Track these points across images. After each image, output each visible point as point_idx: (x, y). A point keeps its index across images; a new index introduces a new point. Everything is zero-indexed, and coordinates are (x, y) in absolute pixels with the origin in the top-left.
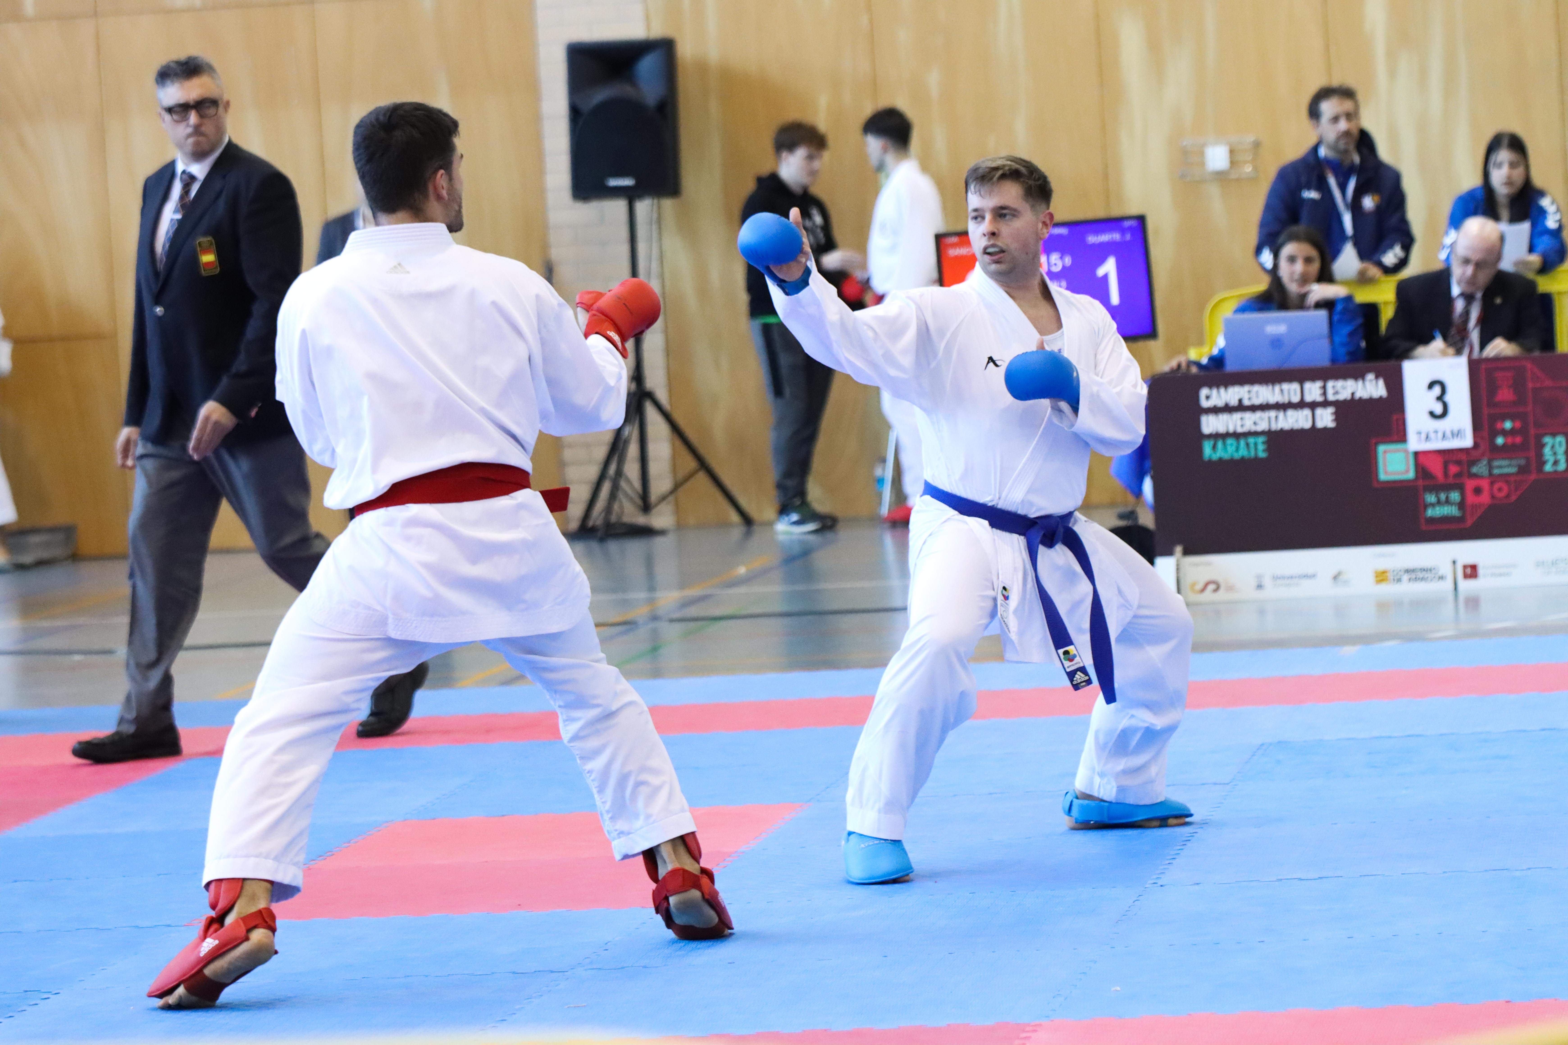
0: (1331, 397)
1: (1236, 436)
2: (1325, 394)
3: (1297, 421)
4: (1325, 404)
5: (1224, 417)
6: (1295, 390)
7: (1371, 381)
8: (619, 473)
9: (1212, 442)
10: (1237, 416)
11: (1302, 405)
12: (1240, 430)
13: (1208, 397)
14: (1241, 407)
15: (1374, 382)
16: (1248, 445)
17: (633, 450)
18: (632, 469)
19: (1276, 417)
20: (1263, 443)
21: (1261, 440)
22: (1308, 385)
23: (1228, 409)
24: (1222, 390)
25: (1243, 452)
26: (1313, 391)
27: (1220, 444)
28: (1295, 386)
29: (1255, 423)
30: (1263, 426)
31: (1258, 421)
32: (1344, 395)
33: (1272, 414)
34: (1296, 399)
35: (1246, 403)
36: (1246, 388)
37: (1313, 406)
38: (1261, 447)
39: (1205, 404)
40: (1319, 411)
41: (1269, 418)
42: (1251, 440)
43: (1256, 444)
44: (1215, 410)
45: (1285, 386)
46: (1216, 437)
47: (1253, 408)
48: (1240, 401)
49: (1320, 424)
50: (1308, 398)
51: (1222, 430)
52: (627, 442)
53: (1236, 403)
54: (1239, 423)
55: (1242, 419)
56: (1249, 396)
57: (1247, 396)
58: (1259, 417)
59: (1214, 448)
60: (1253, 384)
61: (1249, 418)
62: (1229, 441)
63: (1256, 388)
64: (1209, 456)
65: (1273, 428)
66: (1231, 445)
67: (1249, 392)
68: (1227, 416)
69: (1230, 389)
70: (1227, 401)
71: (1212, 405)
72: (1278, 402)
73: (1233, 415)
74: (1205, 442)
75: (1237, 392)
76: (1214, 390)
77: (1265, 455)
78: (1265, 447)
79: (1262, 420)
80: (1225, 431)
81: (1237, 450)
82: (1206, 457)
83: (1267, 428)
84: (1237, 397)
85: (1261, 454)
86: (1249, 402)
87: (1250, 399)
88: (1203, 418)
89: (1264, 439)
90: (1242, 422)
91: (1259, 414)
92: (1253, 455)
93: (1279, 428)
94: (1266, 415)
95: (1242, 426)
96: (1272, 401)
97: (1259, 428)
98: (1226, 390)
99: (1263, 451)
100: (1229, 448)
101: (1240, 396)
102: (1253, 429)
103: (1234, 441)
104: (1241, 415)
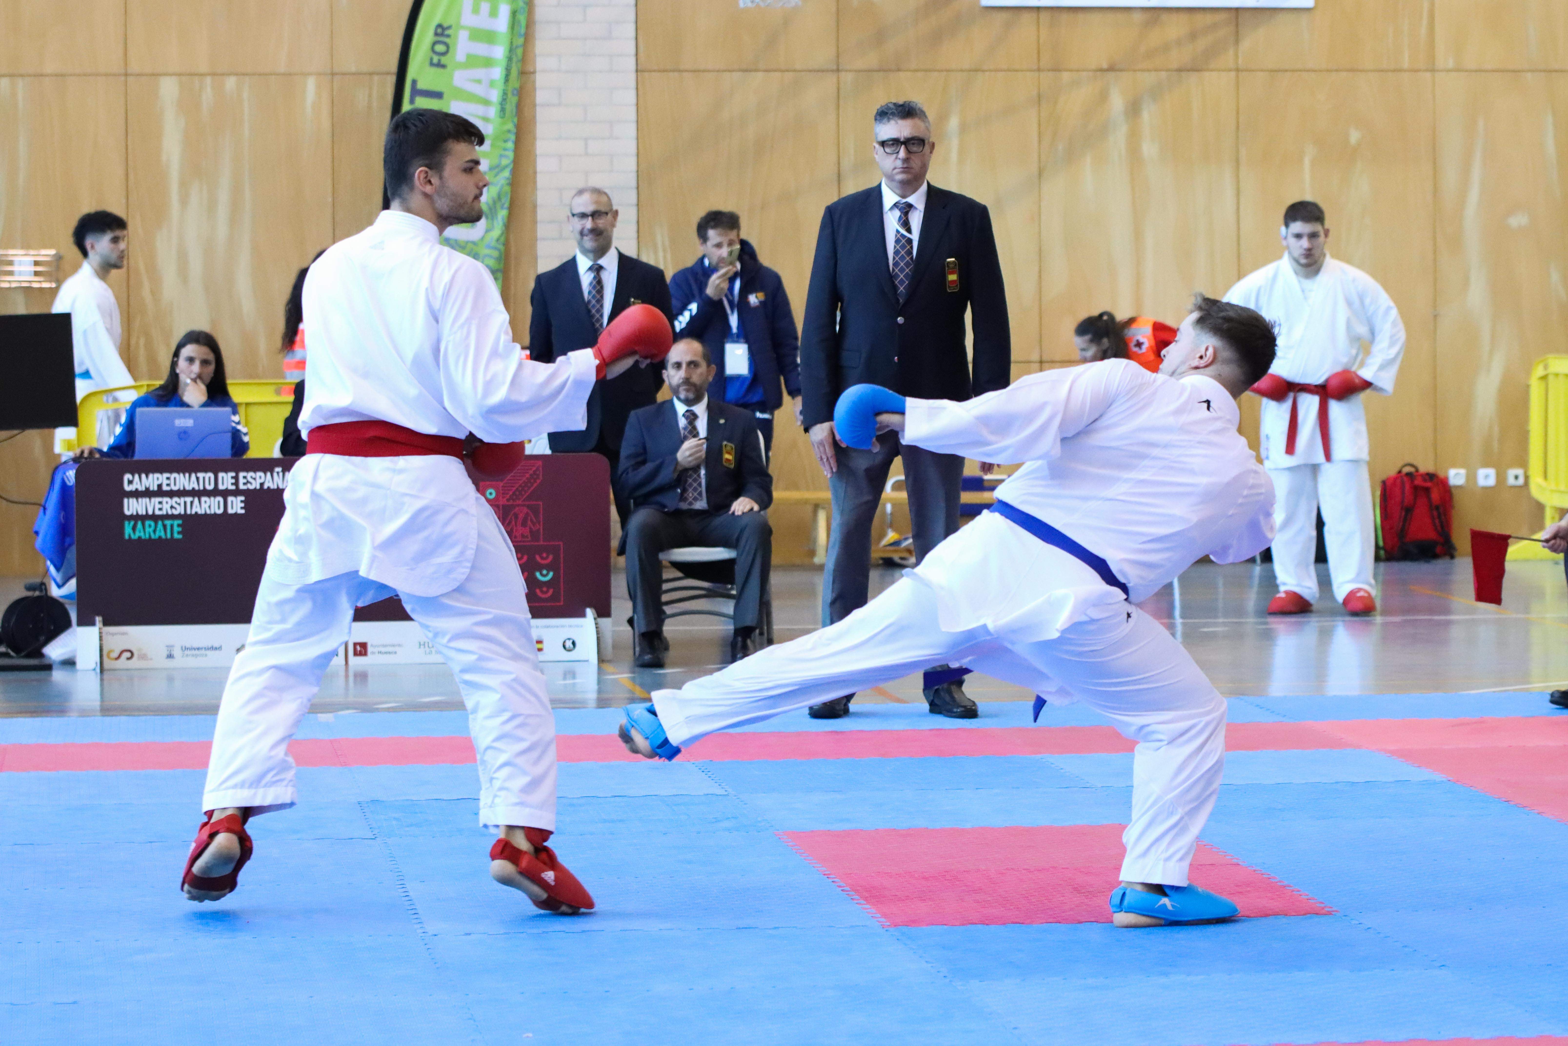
0: (242, 487)
1: (155, 518)
2: (236, 484)
3: (210, 507)
4: (237, 492)
5: (144, 501)
6: (210, 478)
7: (278, 473)
9: (132, 523)
10: (156, 500)
11: (215, 492)
12: (157, 512)
13: (130, 482)
14: (160, 492)
15: (281, 474)
16: (165, 526)
19: (192, 503)
20: (179, 525)
21: (177, 522)
22: (221, 475)
23: (148, 493)
24: (143, 476)
25: (160, 533)
26: (226, 480)
27: (139, 524)
28: (211, 475)
29: (172, 507)
30: (180, 510)
31: (175, 505)
32: (255, 485)
33: (189, 500)
34: (210, 487)
35: (165, 488)
36: (166, 475)
37: (225, 494)
38: (176, 529)
39: (127, 488)
40: (230, 499)
41: (185, 503)
42: (168, 523)
43: (172, 526)
44: (137, 494)
45: (201, 475)
46: (136, 518)
47: (171, 494)
48: (160, 486)
49: (230, 511)
50: (221, 487)
51: (142, 512)
53: (156, 488)
54: (158, 506)
55: (160, 503)
56: (168, 482)
57: (165, 482)
58: (176, 502)
59: (134, 528)
60: (171, 472)
61: (167, 503)
62: (147, 523)
63: (175, 475)
64: (130, 536)
65: (189, 512)
66: (150, 526)
67: (168, 478)
68: (148, 500)
69: (151, 476)
70: (147, 486)
71: (134, 489)
72: (193, 489)
73: (153, 500)
74: (126, 523)
75: (158, 479)
76: (137, 476)
77: (180, 536)
78: (180, 529)
79: (179, 504)
80: (144, 513)
81: (155, 531)
82: (127, 537)
83: (183, 512)
84: (156, 483)
85: (177, 536)
86: (168, 488)
87: (168, 485)
88: (126, 500)
89: (180, 522)
90: (160, 506)
91: (176, 499)
92: (169, 536)
93: (193, 512)
94: (182, 500)
95: (160, 509)
96: (189, 487)
97: (176, 512)
98: (147, 477)
99: (179, 533)
100: (147, 529)
101: (159, 482)
102: (170, 513)
103: (152, 524)
104: (160, 499)
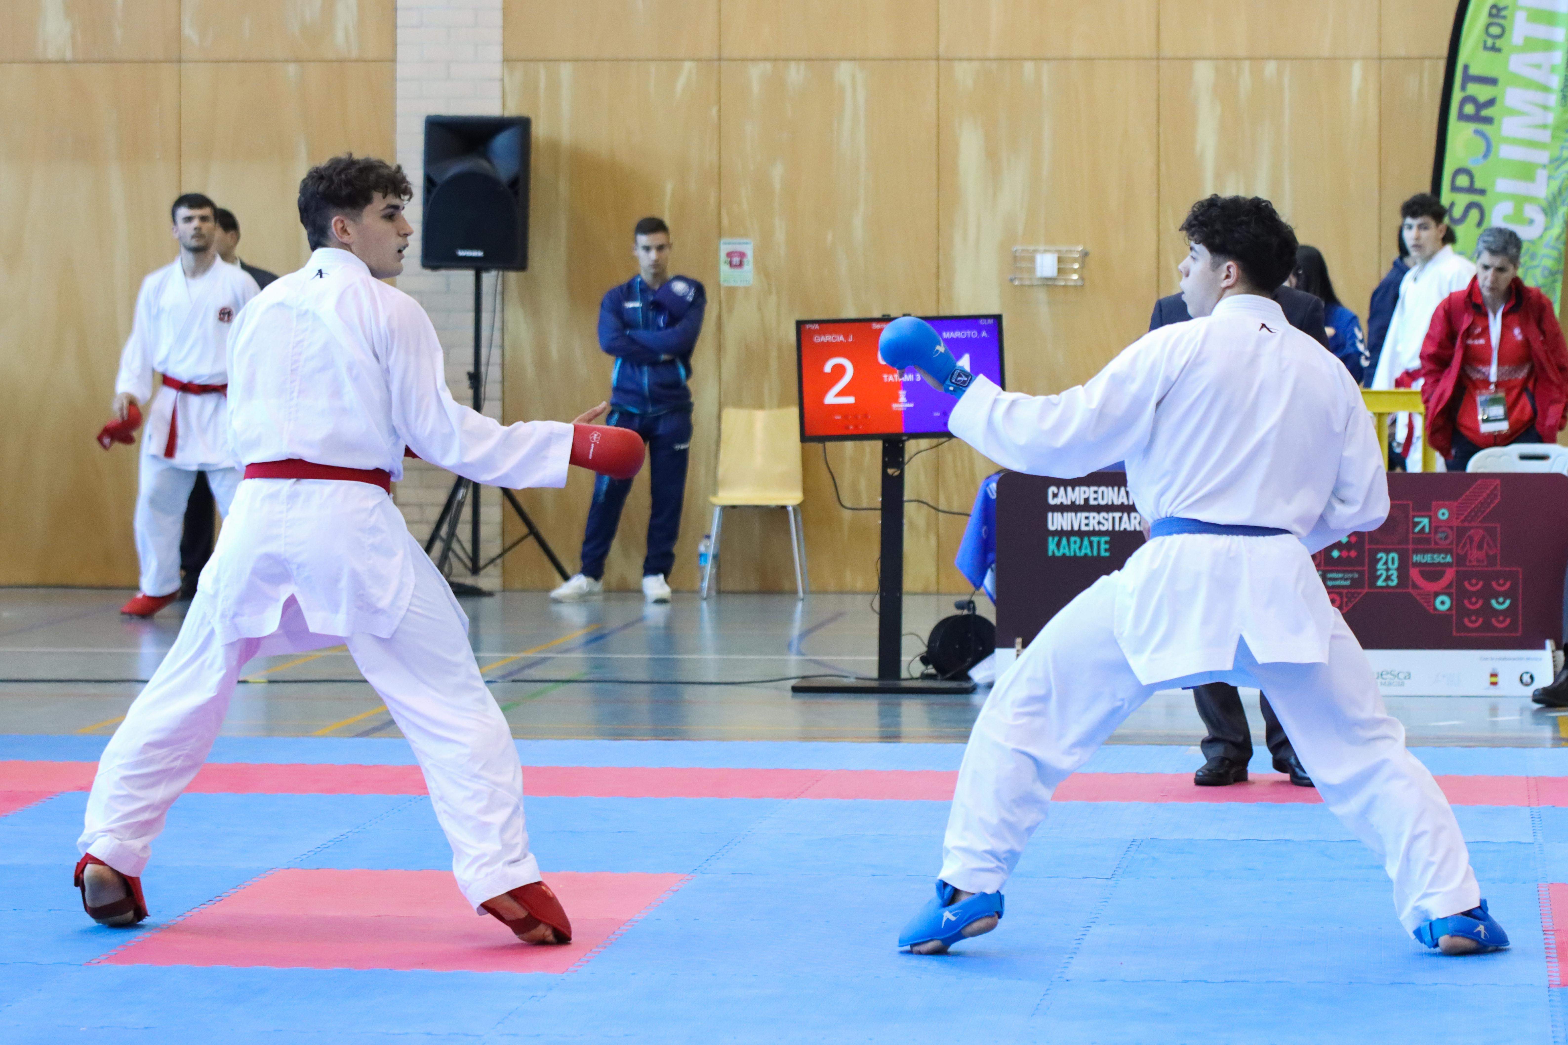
1: (1081, 534)
5: (1070, 516)
8: (452, 534)
9: (1056, 539)
10: (1082, 515)
12: (1084, 528)
13: (1055, 496)
14: (1087, 507)
16: (1091, 543)
17: (466, 512)
18: (464, 531)
19: (1121, 518)
20: (1106, 542)
21: (1104, 539)
23: (1073, 508)
24: (1069, 489)
25: (1086, 550)
27: (1064, 541)
29: (1099, 523)
30: (1108, 526)
31: (1102, 521)
33: (1117, 515)
35: (1092, 502)
36: (1093, 489)
38: (1104, 546)
39: (1052, 501)
41: (1114, 518)
42: (1095, 539)
43: (1099, 543)
44: (1062, 509)
46: (1061, 533)
47: (1099, 509)
48: (1087, 500)
51: (1067, 527)
52: (461, 504)
53: (1082, 503)
54: (1084, 522)
55: (1087, 518)
56: (1095, 496)
57: (1093, 496)
58: (1104, 518)
59: (1058, 545)
60: (1099, 485)
61: (1094, 518)
62: (1073, 539)
63: (1103, 488)
64: (1053, 552)
65: (1117, 528)
66: (1075, 542)
67: (1095, 492)
68: (1073, 514)
69: (1077, 489)
70: (1073, 500)
71: (1059, 503)
72: (1122, 503)
73: (1079, 514)
74: (1050, 539)
75: (1085, 492)
76: (1062, 489)
77: (1107, 554)
78: (1107, 546)
79: (1107, 520)
80: (1069, 528)
81: (1080, 548)
82: (1050, 554)
83: (1111, 529)
84: (1083, 496)
85: (1104, 554)
86: (1095, 503)
87: (1096, 499)
88: (1050, 515)
89: (1107, 539)
90: (1087, 521)
91: (1104, 514)
92: (1095, 553)
93: (1122, 529)
94: (1111, 515)
95: (1087, 525)
96: (1117, 502)
97: (1103, 528)
98: (1073, 490)
99: (1106, 550)
100: (1072, 546)
101: (1086, 496)
102: (1097, 528)
103: (1078, 539)
104: (1086, 514)
